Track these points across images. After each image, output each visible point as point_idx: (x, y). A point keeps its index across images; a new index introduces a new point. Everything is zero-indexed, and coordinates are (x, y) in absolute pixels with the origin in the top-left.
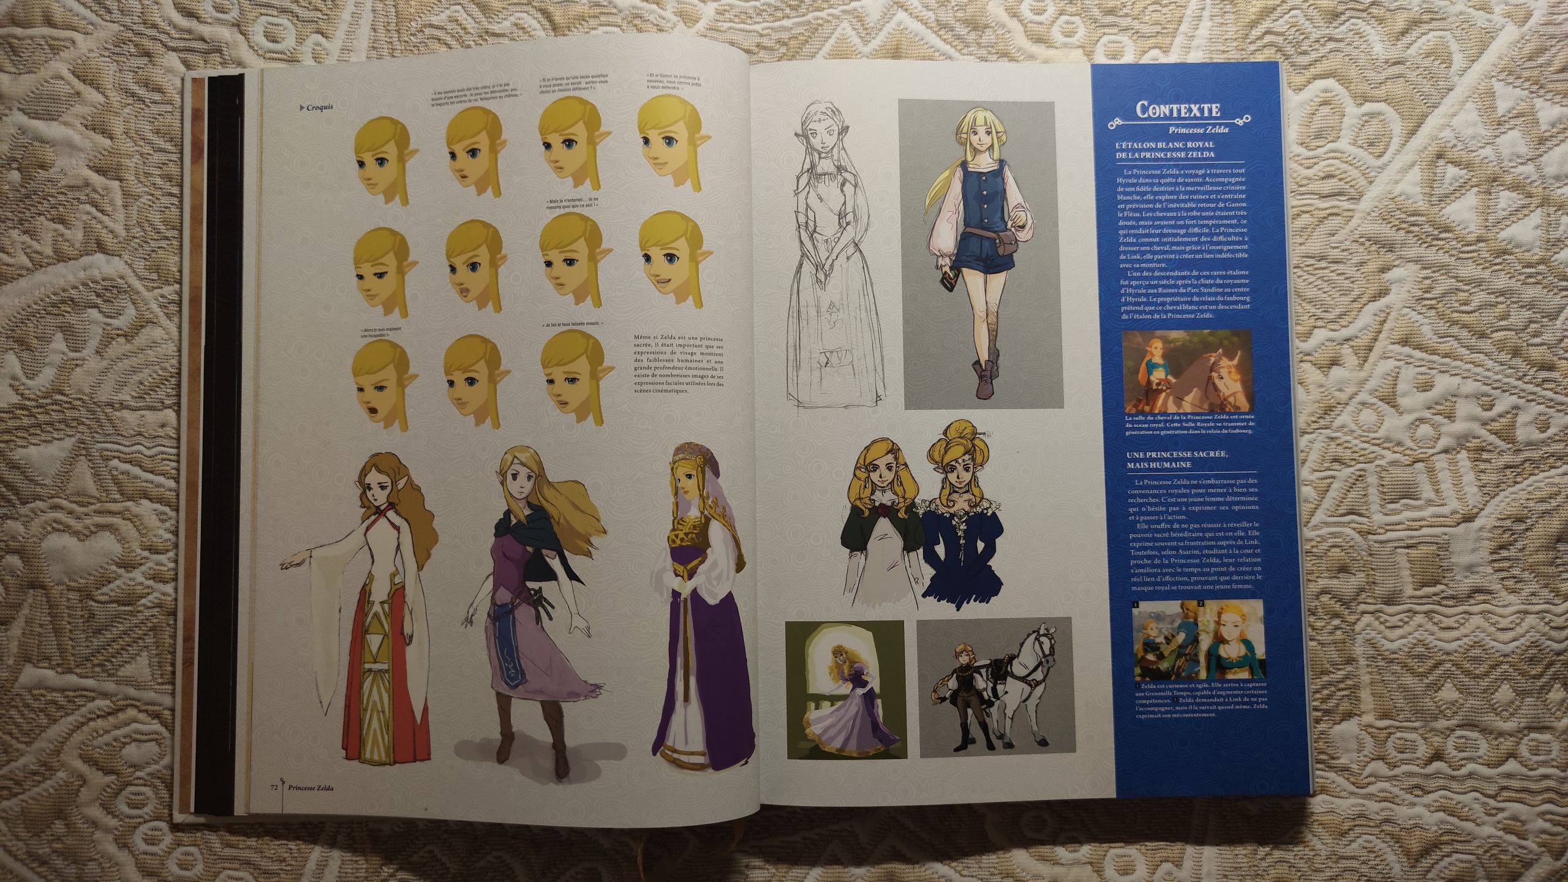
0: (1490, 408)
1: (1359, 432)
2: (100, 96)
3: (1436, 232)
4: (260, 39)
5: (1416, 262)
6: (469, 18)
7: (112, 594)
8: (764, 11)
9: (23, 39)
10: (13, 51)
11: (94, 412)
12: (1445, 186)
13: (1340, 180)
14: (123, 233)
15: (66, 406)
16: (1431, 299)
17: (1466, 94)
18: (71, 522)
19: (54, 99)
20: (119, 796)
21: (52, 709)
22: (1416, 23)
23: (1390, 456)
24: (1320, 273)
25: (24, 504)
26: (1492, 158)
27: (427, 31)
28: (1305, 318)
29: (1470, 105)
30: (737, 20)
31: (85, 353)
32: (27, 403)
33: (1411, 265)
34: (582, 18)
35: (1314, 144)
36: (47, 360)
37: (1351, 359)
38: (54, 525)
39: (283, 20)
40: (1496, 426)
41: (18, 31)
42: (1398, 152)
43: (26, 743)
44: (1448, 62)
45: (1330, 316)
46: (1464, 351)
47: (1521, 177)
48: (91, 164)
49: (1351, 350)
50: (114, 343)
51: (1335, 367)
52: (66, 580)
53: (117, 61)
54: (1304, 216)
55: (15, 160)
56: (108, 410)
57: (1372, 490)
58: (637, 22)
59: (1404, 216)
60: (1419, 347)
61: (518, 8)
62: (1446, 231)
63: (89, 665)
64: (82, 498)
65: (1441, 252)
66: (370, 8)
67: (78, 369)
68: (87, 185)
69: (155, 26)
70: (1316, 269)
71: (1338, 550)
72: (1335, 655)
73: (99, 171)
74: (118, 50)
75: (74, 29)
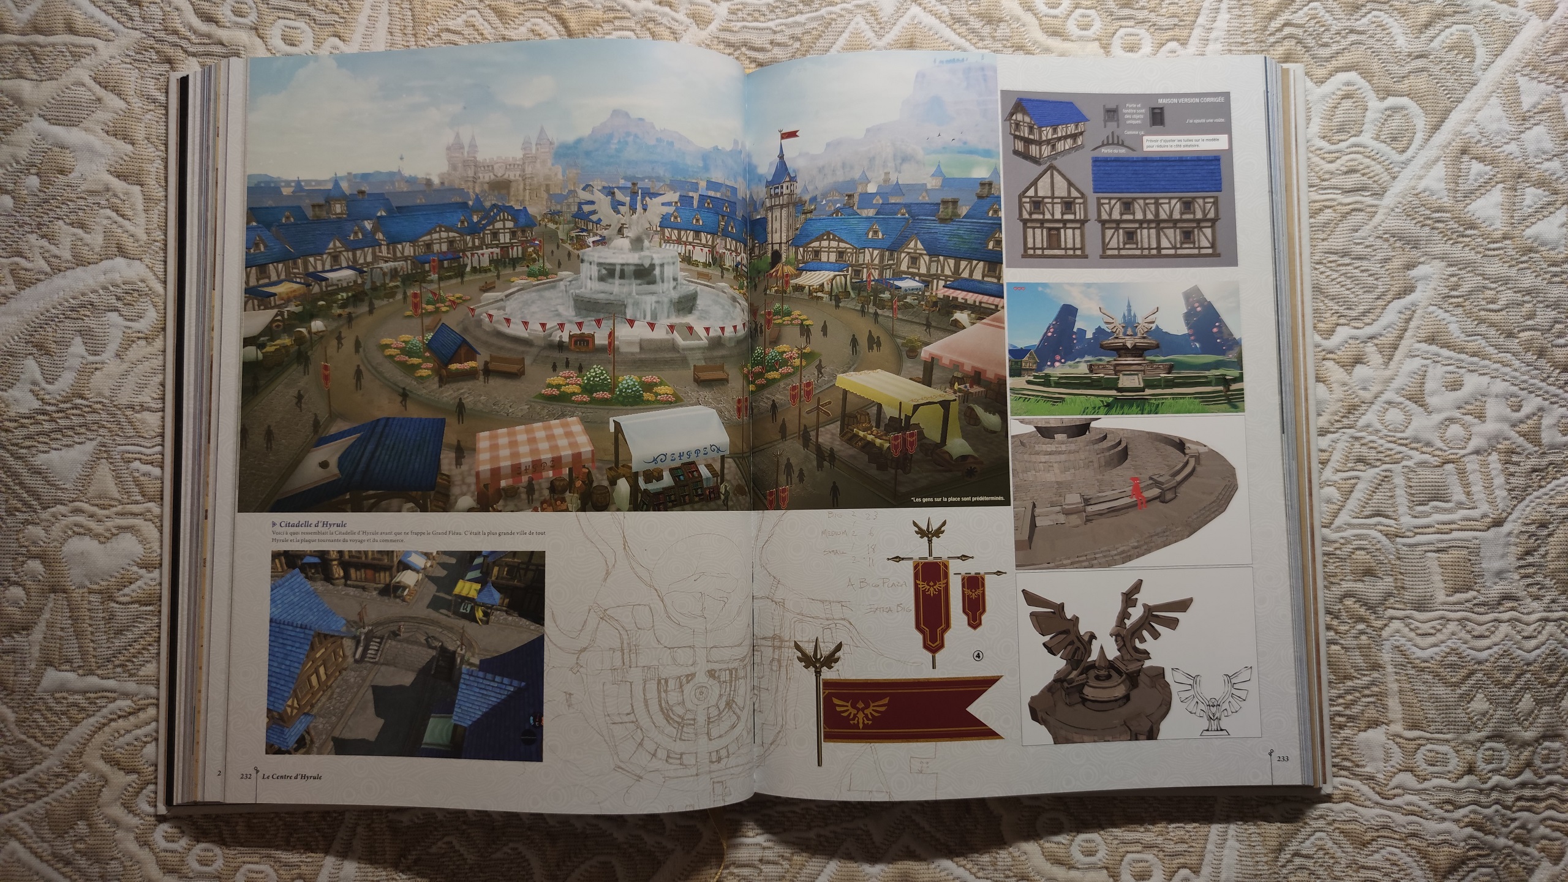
0: (1518, 409)
1: (1385, 432)
2: (122, 102)
3: (1461, 229)
4: (277, 42)
5: (1442, 259)
6: (486, 23)
7: (134, 594)
8: (777, 7)
9: (45, 46)
10: (35, 58)
11: (114, 415)
12: (1470, 182)
13: (1363, 175)
14: (144, 237)
15: (87, 409)
16: (1457, 297)
17: (1490, 89)
18: (92, 524)
19: (76, 105)
20: (140, 796)
21: (73, 711)
22: (1439, 16)
23: (1418, 457)
24: (1343, 269)
25: (44, 508)
26: (1517, 154)
27: (445, 36)
28: (1328, 315)
29: (1494, 100)
30: (750, 18)
31: (104, 357)
32: (48, 408)
33: (1436, 262)
34: (596, 24)
35: (1336, 138)
36: (66, 364)
37: (1375, 358)
38: (75, 529)
39: (301, 24)
40: (1524, 427)
41: (40, 39)
42: (1422, 147)
43: (49, 746)
44: (1471, 55)
45: (1354, 314)
46: (1491, 350)
47: (1547, 174)
48: (113, 169)
49: (1375, 348)
50: (134, 345)
51: (1358, 366)
52: (87, 583)
53: (139, 68)
54: (1327, 211)
55: (34, 165)
56: (129, 412)
57: (1400, 492)
58: (650, 25)
59: (1428, 212)
60: (1446, 345)
61: (533, 14)
62: (1471, 228)
63: (110, 666)
64: (104, 502)
65: (1467, 248)
66: (387, 11)
67: (97, 373)
68: (108, 190)
69: (175, 32)
70: (1339, 265)
71: (1363, 552)
72: (1359, 661)
73: (119, 176)
74: (138, 57)
75: (96, 36)
